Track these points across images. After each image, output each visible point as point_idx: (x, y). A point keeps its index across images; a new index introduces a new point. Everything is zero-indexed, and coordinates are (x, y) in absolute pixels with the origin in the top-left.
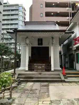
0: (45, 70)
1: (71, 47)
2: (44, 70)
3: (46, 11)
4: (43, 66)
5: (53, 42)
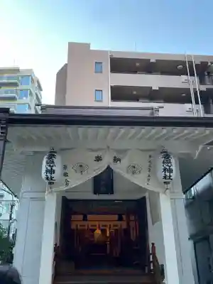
3: (113, 85)
5: (170, 176)
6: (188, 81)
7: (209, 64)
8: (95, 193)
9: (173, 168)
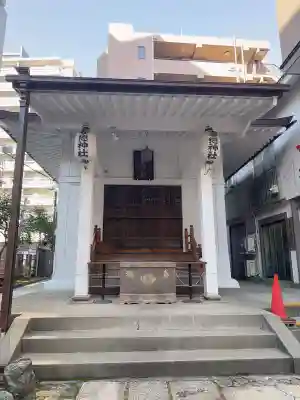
0: (174, 294)
1: (274, 189)
2: (172, 296)
3: (156, 73)
4: (166, 274)
5: (215, 154)
6: (232, 70)
7: (258, 51)
8: (135, 178)
9: (219, 145)
